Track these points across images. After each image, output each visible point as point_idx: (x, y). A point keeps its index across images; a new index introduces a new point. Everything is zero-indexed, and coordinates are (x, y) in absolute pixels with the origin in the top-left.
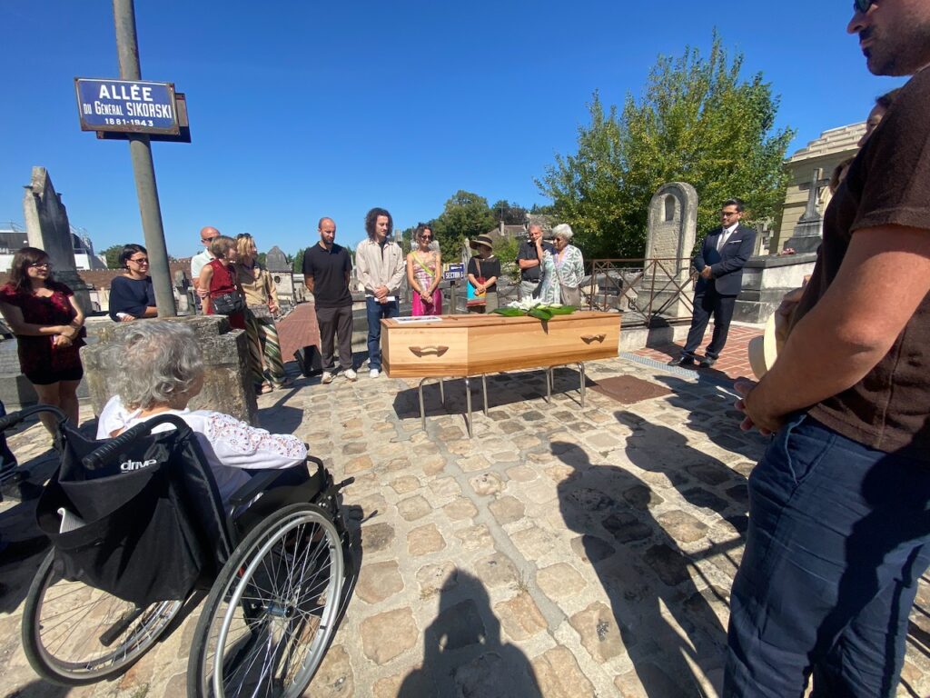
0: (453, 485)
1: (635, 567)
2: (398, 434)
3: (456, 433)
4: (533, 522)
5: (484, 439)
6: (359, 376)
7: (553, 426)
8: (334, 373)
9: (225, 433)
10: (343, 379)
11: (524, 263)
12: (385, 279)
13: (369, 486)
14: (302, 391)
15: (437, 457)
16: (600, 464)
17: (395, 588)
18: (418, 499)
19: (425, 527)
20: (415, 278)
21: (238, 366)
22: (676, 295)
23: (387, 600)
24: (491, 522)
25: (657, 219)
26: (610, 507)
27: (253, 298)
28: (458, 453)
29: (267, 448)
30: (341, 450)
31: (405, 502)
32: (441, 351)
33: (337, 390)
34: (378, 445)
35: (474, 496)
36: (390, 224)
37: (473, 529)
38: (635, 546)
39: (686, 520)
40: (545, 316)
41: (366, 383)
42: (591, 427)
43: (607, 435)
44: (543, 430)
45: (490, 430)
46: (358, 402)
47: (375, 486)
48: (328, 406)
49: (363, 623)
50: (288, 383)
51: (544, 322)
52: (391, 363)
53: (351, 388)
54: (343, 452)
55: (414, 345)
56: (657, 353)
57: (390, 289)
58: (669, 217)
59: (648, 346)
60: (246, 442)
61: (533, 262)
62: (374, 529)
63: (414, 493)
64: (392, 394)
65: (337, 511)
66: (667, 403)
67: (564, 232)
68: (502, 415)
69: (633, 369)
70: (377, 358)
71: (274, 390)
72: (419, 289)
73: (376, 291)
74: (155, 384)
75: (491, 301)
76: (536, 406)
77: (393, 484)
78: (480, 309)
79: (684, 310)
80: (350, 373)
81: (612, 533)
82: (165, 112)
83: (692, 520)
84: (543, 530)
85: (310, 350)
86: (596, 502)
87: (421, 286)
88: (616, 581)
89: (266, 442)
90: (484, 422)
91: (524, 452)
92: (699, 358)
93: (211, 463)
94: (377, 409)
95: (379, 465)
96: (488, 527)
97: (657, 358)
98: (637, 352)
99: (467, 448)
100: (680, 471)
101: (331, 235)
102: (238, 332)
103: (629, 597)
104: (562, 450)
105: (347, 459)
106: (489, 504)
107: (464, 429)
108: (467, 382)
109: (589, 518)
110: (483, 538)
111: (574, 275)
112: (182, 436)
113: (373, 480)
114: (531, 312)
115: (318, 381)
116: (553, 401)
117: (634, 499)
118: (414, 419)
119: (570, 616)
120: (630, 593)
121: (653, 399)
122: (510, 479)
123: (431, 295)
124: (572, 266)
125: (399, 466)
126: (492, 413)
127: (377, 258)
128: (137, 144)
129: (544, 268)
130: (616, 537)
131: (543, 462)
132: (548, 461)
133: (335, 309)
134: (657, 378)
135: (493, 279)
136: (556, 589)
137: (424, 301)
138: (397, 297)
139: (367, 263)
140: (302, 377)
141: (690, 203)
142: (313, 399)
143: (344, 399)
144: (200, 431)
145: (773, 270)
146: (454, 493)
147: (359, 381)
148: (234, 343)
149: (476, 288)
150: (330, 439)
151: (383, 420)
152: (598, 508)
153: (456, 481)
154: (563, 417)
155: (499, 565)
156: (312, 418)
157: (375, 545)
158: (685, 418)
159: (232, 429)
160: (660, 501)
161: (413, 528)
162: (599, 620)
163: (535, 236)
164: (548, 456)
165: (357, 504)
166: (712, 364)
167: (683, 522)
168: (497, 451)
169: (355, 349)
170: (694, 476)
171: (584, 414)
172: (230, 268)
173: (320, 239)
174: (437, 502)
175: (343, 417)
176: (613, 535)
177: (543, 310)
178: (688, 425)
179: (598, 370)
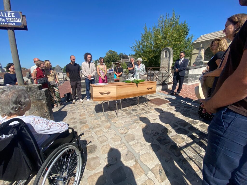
0: (114, 132)
1: (167, 152)
2: (96, 117)
3: (113, 116)
4: (137, 141)
5: (121, 117)
6: (84, 101)
7: (140, 112)
8: (76, 100)
9: (38, 123)
10: (79, 102)
11: (129, 69)
12: (90, 73)
13: (88, 134)
14: (67, 106)
15: (108, 124)
16: (154, 122)
17: (98, 165)
18: (104, 137)
19: (106, 145)
20: (99, 73)
21: (46, 99)
22: (168, 77)
23: (96, 169)
24: (125, 142)
25: (163, 57)
26: (158, 135)
27: (50, 79)
28: (114, 122)
29: (54, 127)
30: (79, 123)
31: (100, 138)
32: (109, 93)
33: (77, 105)
34: (90, 121)
35: (120, 134)
36: (91, 57)
37: (120, 144)
38: (166, 146)
39: (179, 137)
40: (137, 82)
41: (86, 103)
42: (150, 112)
43: (155, 114)
44: (137, 114)
45: (123, 115)
46: (84, 109)
47: (90, 133)
48: (75, 110)
49: (89, 178)
50: (62, 104)
51: (137, 84)
52: (94, 97)
53: (81, 104)
54: (80, 124)
55: (100, 92)
56: (164, 92)
57: (92, 76)
58: (166, 56)
59: (162, 90)
60: (46, 125)
61: (132, 68)
62: (90, 147)
63: (102, 135)
64: (94, 106)
65: (79, 143)
66: (169, 105)
67: (140, 60)
68: (126, 110)
69: (159, 96)
70: (90, 96)
71: (58, 106)
72: (101, 76)
73: (88, 76)
74: (11, 107)
75: (121, 79)
76: (135, 107)
77: (96, 133)
78: (118, 81)
79: (170, 80)
80: (81, 100)
81: (160, 142)
82: (19, 21)
83: (180, 137)
84: (140, 143)
85: (69, 94)
86: (154, 134)
87: (101, 75)
88: (162, 157)
89: (54, 125)
90: (121, 112)
91: (133, 120)
92: (175, 93)
93: (33, 134)
94: (90, 110)
95: (91, 127)
96: (125, 144)
97: (165, 93)
98: (159, 92)
99: (117, 120)
100: (175, 123)
101: (74, 60)
102: (46, 89)
103: (167, 161)
104: (143, 119)
105: (81, 126)
106: (124, 136)
107: (116, 115)
108: (116, 101)
109: (153, 139)
110: (124, 147)
111: (143, 71)
112: (22, 125)
113: (89, 132)
114: (133, 81)
115: (72, 103)
116: (139, 106)
117: (164, 132)
118: (101, 113)
119: (151, 169)
120: (167, 160)
121: (165, 104)
122: (130, 128)
123: (104, 78)
124: (142, 69)
125: (97, 127)
126: (123, 110)
127: (88, 67)
128: (10, 31)
129: (135, 70)
130: (161, 144)
131: (138, 123)
132: (140, 122)
133: (76, 82)
134: (166, 98)
135: (121, 73)
136: (146, 161)
137: (102, 79)
138: (94, 78)
139: (85, 68)
140: (66, 102)
141: (171, 53)
142: (70, 108)
143: (80, 108)
144: (29, 123)
145: (191, 70)
146: (114, 134)
147: (84, 102)
148: (44, 92)
149: (117, 75)
150: (76, 120)
151: (92, 114)
152: (155, 135)
153: (114, 130)
154: (142, 110)
155: (129, 155)
156: (70, 114)
157: (91, 152)
158: (174, 109)
159: (41, 122)
160: (171, 132)
161: (103, 145)
162: (159, 169)
163: (132, 61)
164: (139, 121)
165: (85, 139)
166: (179, 94)
167: (178, 138)
168: (125, 121)
169: (82, 93)
170: (179, 125)
171: (148, 109)
172: (43, 70)
173: (71, 61)
174: (109, 137)
175: (79, 113)
176: (160, 143)
177: (136, 81)
178: (175, 110)
179: (150, 97)
